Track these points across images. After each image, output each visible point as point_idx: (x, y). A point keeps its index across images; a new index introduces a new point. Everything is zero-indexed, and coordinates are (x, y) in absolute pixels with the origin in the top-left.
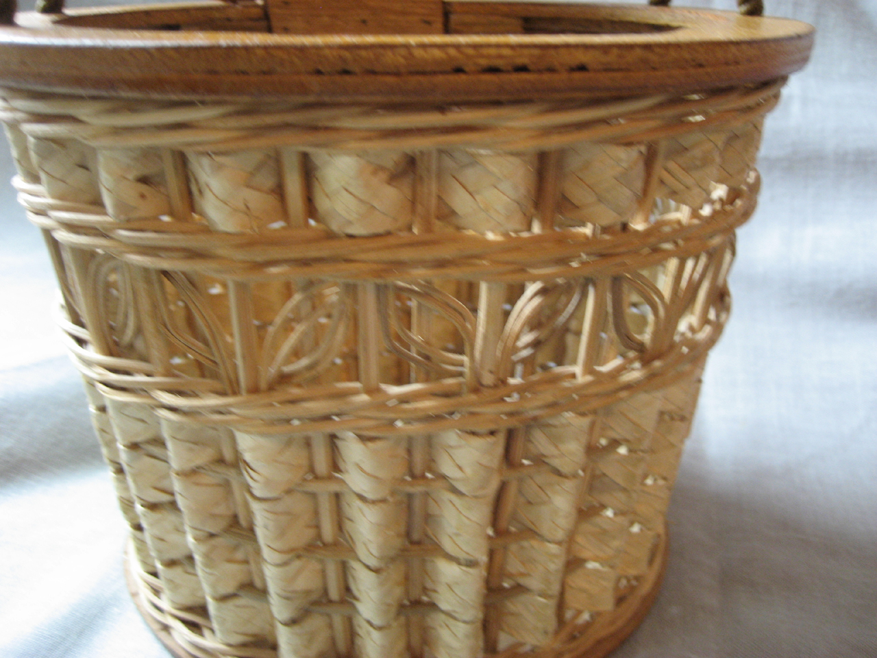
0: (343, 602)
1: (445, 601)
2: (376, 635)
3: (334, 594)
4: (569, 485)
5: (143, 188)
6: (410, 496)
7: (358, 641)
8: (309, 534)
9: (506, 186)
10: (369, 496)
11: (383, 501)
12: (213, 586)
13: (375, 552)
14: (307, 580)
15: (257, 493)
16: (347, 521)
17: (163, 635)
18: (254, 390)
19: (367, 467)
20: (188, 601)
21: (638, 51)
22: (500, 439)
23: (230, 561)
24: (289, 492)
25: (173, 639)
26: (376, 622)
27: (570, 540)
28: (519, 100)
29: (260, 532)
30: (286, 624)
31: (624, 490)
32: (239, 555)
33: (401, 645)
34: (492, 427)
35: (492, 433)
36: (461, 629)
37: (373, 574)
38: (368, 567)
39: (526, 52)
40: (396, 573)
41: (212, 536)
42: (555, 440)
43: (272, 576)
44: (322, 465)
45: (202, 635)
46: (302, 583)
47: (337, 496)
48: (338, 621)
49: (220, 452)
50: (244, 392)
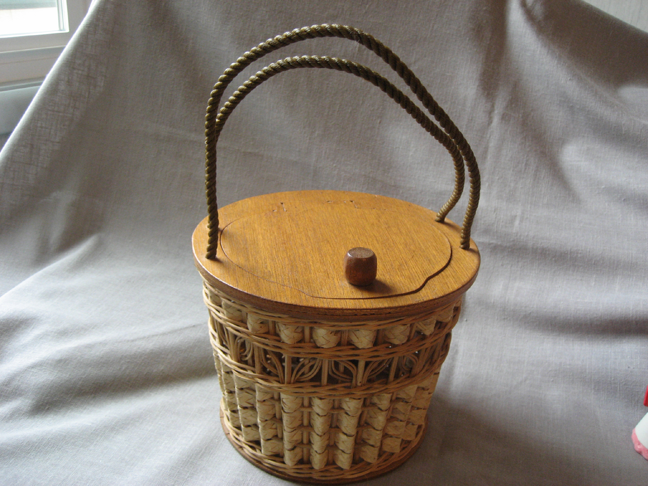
0: (307, 444)
1: (341, 446)
2: (318, 456)
3: (305, 441)
4: (384, 413)
5: (262, 325)
6: (333, 414)
7: (311, 457)
8: (299, 423)
9: (367, 337)
10: (321, 414)
11: (325, 416)
12: (264, 436)
13: (321, 431)
14: (297, 437)
15: (286, 411)
16: (312, 420)
17: (240, 450)
18: (289, 383)
19: (321, 406)
20: (251, 439)
21: (406, 308)
22: (362, 400)
23: (271, 428)
24: (295, 411)
25: (244, 452)
26: (319, 452)
27: (384, 429)
28: (372, 320)
29: (284, 422)
30: (288, 450)
31: (404, 414)
32: (274, 426)
33: (325, 460)
34: (359, 397)
35: (359, 399)
36: (346, 456)
37: (319, 437)
38: (318, 435)
39: (374, 310)
40: (326, 437)
41: (266, 420)
42: (380, 400)
43: (286, 435)
44: (306, 403)
45: (256, 451)
46: (295, 438)
47: (310, 413)
48: (305, 451)
49: (273, 396)
50: (286, 383)
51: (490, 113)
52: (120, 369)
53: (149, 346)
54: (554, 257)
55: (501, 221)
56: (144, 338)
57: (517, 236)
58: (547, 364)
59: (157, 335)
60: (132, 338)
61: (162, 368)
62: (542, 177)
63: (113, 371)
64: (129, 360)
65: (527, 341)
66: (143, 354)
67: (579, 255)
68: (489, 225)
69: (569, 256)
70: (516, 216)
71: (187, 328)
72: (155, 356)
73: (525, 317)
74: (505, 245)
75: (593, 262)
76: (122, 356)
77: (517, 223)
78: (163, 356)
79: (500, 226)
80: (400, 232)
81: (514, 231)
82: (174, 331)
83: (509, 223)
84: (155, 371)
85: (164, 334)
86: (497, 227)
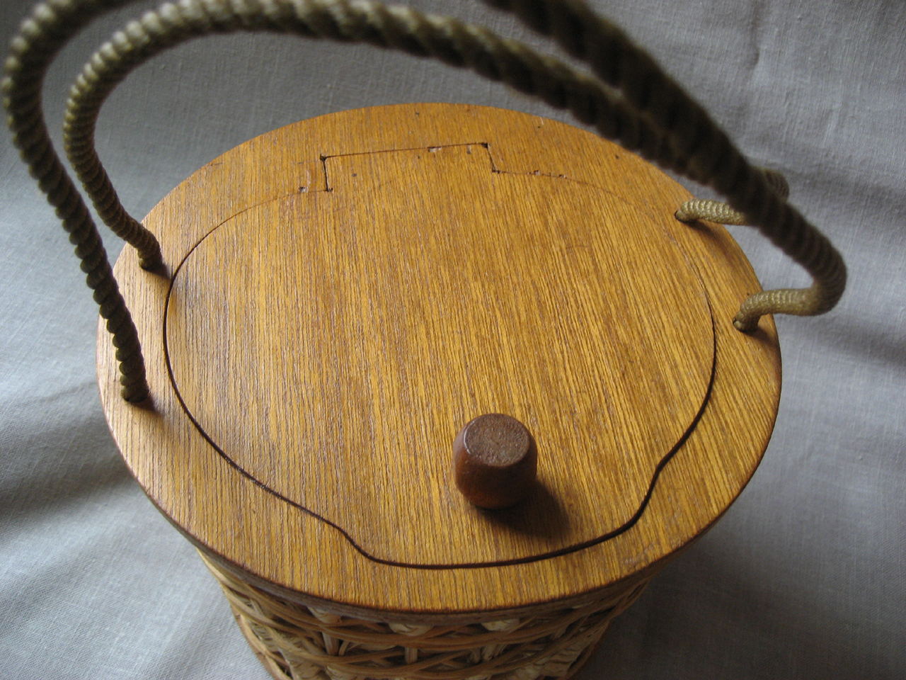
52: (29, 465)
55: (799, 121)
57: (827, 155)
58: (854, 424)
60: (49, 394)
62: (897, 17)
64: (45, 445)
65: (820, 368)
68: (771, 127)
70: (831, 111)
74: (799, 171)
77: (831, 126)
79: (795, 133)
80: (596, 270)
81: (823, 146)
83: (815, 128)
84: (101, 459)
86: (787, 133)
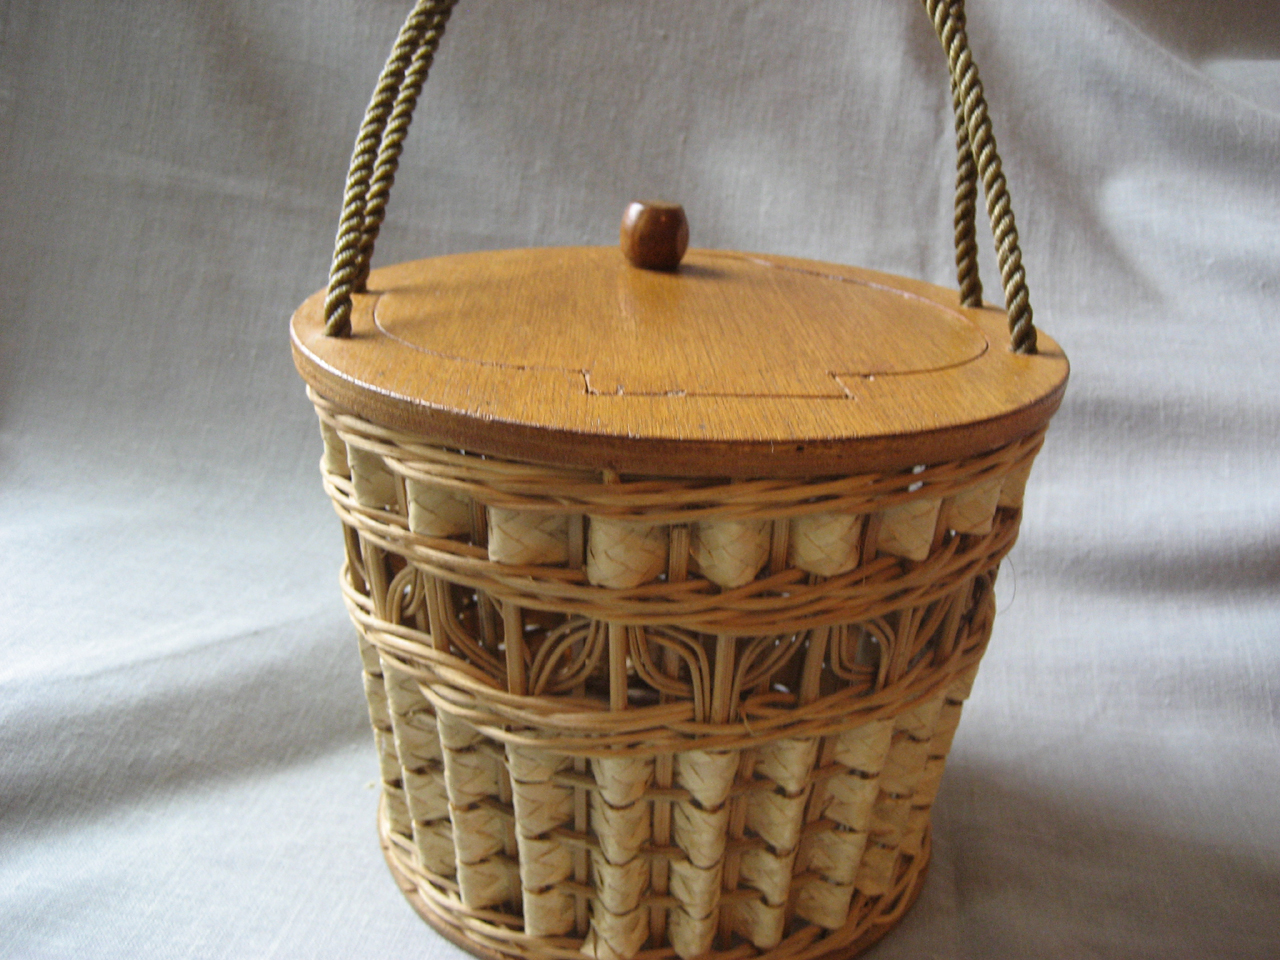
13: (619, 851)
16: (594, 819)
37: (616, 871)
38: (612, 863)
51: (938, 110)
52: (58, 755)
53: (137, 689)
54: (1128, 418)
56: (121, 669)
58: (1147, 665)
59: (156, 660)
61: (175, 747)
62: (1070, 247)
63: (38, 760)
64: (81, 730)
66: (121, 711)
67: (1186, 410)
69: (1162, 414)
71: (237, 639)
72: (156, 714)
73: (1077, 562)
75: (1221, 422)
76: (63, 719)
78: (177, 714)
82: (203, 649)
84: (157, 753)
85: (175, 656)
